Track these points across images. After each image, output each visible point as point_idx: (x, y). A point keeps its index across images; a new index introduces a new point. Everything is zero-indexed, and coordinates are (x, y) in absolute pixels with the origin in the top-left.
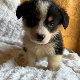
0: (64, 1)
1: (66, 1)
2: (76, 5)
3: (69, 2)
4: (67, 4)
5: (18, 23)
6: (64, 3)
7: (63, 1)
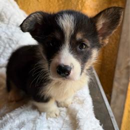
0: (80, 2)
1: (82, 1)
2: (97, 6)
3: (87, 2)
4: (83, 5)
5: (10, 38)
6: (79, 4)
7: (78, 1)
